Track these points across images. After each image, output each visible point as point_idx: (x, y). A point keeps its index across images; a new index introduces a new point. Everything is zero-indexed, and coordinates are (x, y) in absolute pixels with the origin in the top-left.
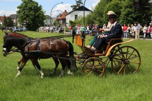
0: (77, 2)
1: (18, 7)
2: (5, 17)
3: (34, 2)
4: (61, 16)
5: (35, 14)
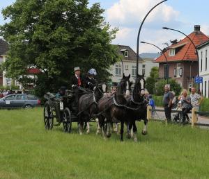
4: (178, 50)
5: (72, 39)
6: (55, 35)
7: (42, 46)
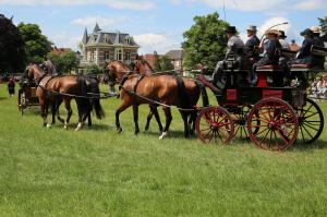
0: (322, 21)
1: (186, 34)
2: (156, 56)
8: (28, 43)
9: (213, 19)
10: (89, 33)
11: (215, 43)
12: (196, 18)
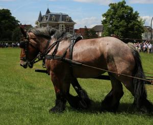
1: (104, 15)
2: (86, 29)
3: (126, 8)
5: (127, 25)
6: (121, 23)
7: (117, 27)
8: (3, 21)
9: (122, 5)
10: (42, 15)
11: (123, 21)
12: (111, 4)
